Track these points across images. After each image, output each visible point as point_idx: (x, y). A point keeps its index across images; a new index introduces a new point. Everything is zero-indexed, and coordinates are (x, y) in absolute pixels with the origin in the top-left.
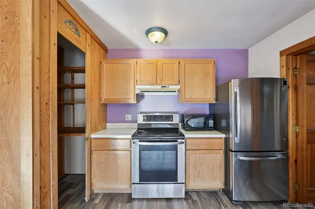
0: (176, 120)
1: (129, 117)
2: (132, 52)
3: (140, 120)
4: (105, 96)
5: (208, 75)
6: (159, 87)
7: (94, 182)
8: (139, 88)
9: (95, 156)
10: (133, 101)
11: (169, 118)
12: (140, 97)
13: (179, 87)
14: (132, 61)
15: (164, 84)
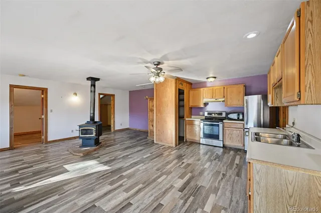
0: (224, 115)
1: (201, 113)
2: (201, 85)
3: (206, 114)
4: (191, 104)
5: (240, 92)
6: (214, 100)
7: (187, 136)
8: (205, 100)
9: (187, 127)
10: (202, 106)
11: (221, 114)
12: (206, 104)
13: (224, 99)
14: (202, 89)
15: (216, 98)
